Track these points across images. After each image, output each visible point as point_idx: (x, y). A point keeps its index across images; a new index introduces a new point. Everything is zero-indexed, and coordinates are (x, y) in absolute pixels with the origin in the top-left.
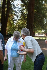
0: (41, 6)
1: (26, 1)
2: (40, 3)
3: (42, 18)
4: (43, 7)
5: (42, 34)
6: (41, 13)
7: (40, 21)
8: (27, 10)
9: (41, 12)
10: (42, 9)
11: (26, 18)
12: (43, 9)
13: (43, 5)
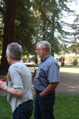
0: (27, 14)
1: (2, 5)
2: (24, 9)
3: (29, 36)
4: (31, 16)
5: (29, 62)
6: (27, 27)
7: (26, 40)
8: (3, 20)
9: (27, 25)
10: (28, 19)
11: (2, 34)
12: (30, 20)
13: (30, 12)
